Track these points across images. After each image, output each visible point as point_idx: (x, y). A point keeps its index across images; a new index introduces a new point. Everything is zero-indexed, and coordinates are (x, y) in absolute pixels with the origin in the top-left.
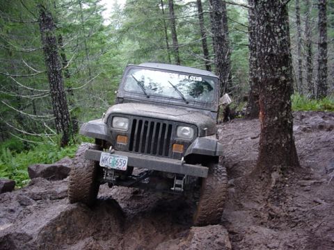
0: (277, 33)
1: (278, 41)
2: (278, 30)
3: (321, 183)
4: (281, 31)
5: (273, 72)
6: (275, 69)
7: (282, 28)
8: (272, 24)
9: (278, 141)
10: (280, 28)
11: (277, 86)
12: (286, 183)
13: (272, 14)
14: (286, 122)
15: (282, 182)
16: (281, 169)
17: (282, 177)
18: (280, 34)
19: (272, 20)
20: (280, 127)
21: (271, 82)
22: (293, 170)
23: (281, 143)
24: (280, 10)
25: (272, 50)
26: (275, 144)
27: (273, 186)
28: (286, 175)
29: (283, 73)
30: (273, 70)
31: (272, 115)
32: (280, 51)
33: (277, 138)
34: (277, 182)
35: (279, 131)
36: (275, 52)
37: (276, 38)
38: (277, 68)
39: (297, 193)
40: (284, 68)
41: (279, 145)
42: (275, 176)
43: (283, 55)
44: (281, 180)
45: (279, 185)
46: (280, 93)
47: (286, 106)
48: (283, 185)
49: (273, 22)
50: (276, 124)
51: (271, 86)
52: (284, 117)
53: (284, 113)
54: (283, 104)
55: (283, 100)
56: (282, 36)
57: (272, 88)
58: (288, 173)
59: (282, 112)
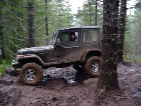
0: (113, 15)
1: (112, 19)
2: (113, 14)
3: (125, 99)
4: (115, 15)
5: (108, 36)
6: (110, 34)
7: (116, 13)
8: (110, 10)
9: (107, 73)
10: (114, 12)
11: (110, 44)
12: (106, 96)
13: (110, 5)
14: (113, 63)
15: (104, 95)
16: (107, 88)
17: (105, 92)
18: (114, 16)
19: (110, 8)
20: (109, 65)
21: (107, 41)
22: (113, 89)
23: (109, 74)
24: (115, 3)
25: (109, 24)
26: (105, 74)
27: (99, 96)
28: (108, 91)
29: (114, 37)
30: (108, 35)
31: (105, 59)
32: (113, 25)
33: (107, 71)
34: (102, 94)
35: (108, 68)
36: (110, 25)
37: (112, 18)
38: (111, 34)
39: (109, 102)
40: (115, 34)
41: (107, 75)
42: (102, 91)
43: (114, 27)
44: (105, 93)
45: (102, 96)
46: (111, 48)
47: (114, 55)
48: (104, 96)
49: (111, 9)
50: (107, 64)
51: (107, 43)
52: (112, 61)
53: (112, 59)
54: (112, 53)
55: (112, 52)
56: (115, 17)
57: (107, 44)
58: (110, 91)
59: (111, 57)
